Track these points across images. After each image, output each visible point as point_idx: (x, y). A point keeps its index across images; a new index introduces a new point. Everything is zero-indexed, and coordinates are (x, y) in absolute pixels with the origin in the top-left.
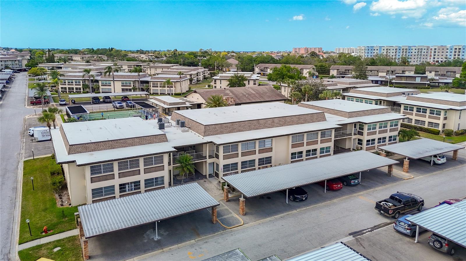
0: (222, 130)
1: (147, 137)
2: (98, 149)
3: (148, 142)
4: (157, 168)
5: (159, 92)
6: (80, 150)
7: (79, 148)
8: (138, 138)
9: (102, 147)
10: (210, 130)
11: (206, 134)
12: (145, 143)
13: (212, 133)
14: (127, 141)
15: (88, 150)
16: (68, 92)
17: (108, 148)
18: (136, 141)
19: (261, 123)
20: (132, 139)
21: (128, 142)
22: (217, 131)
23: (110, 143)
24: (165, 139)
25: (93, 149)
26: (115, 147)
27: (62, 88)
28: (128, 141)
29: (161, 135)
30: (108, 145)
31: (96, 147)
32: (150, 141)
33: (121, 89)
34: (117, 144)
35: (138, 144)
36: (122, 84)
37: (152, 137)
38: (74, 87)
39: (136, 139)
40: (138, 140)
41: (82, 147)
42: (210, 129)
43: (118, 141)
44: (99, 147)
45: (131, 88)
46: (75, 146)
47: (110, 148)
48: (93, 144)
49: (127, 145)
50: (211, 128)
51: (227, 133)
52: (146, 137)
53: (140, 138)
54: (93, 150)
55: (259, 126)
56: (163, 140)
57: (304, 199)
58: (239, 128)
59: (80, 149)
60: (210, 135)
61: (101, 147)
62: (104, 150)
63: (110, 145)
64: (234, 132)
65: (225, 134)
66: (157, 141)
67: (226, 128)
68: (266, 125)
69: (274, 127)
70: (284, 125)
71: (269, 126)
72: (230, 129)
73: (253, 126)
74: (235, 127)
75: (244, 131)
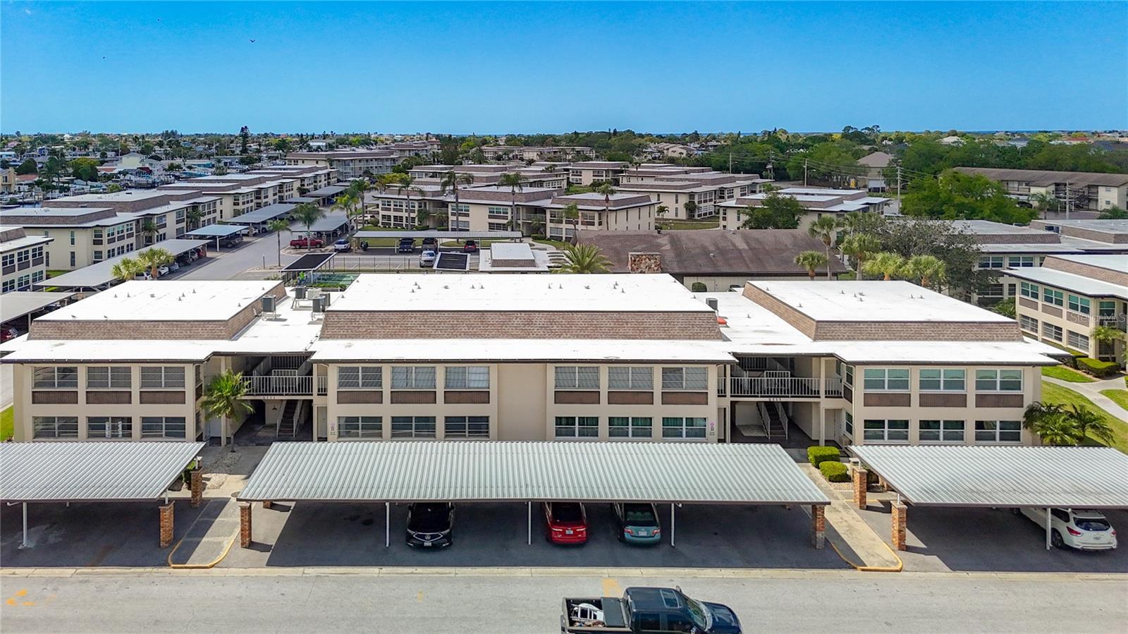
0: (371, 327)
1: (186, 323)
2: (83, 336)
3: (185, 333)
4: (168, 395)
5: (564, 236)
6: (48, 334)
7: (48, 328)
8: (165, 323)
10: (339, 325)
11: (326, 333)
12: (179, 336)
13: (342, 333)
15: (63, 336)
16: (392, 226)
17: (101, 336)
18: (160, 328)
20: (153, 323)
21: (144, 328)
22: (359, 328)
23: (108, 326)
24: (224, 333)
25: (73, 334)
26: (115, 336)
27: (384, 216)
29: (220, 323)
30: (102, 331)
31: (80, 331)
32: (189, 333)
33: (488, 225)
34: (122, 331)
35: (165, 336)
36: (490, 212)
37: (196, 323)
38: (405, 215)
39: (161, 325)
40: (164, 328)
41: (54, 327)
42: (339, 322)
43: (125, 324)
45: (505, 222)
46: (42, 323)
48: (76, 324)
49: (140, 336)
50: (341, 320)
51: (384, 338)
52: (181, 323)
53: (169, 323)
54: (72, 336)
56: (220, 333)
57: (428, 544)
58: (422, 328)
60: (337, 338)
61: (88, 332)
62: (93, 338)
63: (106, 331)
64: (406, 338)
65: (379, 338)
66: (206, 336)
67: (385, 323)
68: (504, 328)
69: (530, 338)
70: (565, 336)
71: (515, 333)
72: (396, 328)
73: (466, 328)
74: (409, 325)
75: (434, 338)
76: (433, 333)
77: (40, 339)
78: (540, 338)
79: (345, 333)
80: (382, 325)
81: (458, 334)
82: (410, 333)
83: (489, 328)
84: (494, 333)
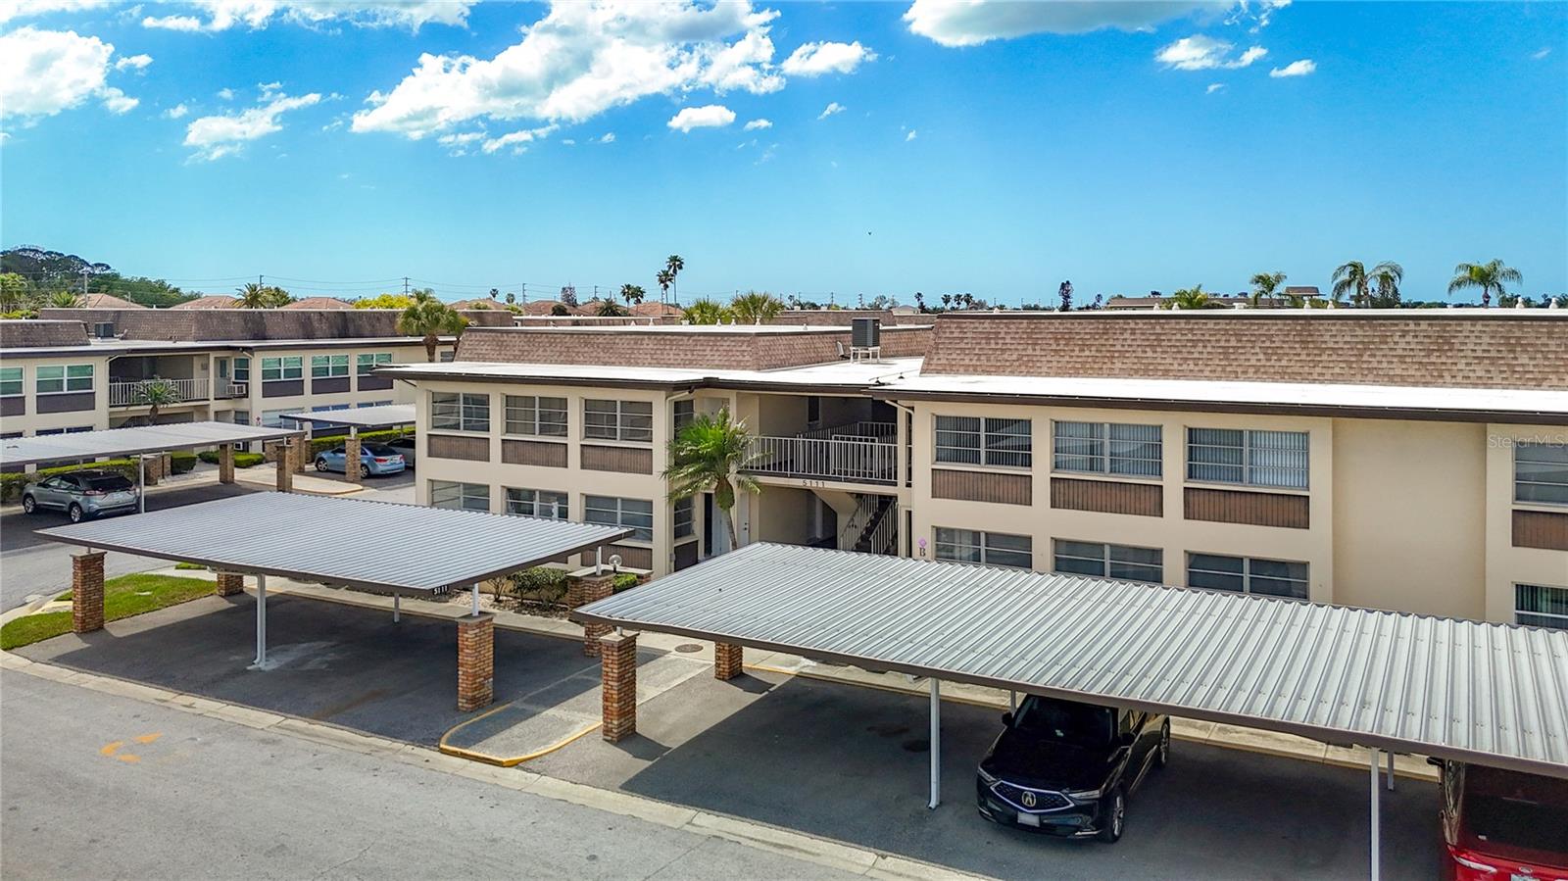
0: (1030, 352)
2: (530, 357)
3: (682, 356)
4: (626, 455)
6: (484, 352)
7: (485, 341)
8: (653, 337)
9: (540, 352)
10: (963, 346)
11: (935, 361)
12: (672, 361)
13: (967, 362)
14: (617, 341)
15: (503, 356)
17: (556, 357)
18: (645, 346)
19: (1331, 345)
20: (634, 337)
22: (1003, 351)
23: (566, 340)
24: (746, 358)
25: (517, 353)
26: (577, 358)
28: (621, 343)
29: (737, 338)
30: (558, 348)
31: (526, 348)
32: (689, 357)
34: (586, 349)
35: (649, 360)
37: (701, 338)
39: (646, 341)
40: (651, 346)
41: (494, 340)
42: (962, 338)
43: (592, 337)
44: (535, 349)
46: (478, 334)
47: (562, 358)
48: (522, 336)
49: (613, 360)
50: (969, 335)
51: (1057, 375)
52: (680, 338)
53: (659, 337)
55: (1303, 357)
56: (741, 358)
58: (1150, 354)
59: (486, 347)
60: (957, 372)
62: (545, 362)
63: (563, 349)
64: (1109, 376)
65: (1048, 375)
66: (717, 362)
67: (1062, 342)
68: (1365, 358)
69: (1444, 385)
70: (1555, 382)
71: (1398, 372)
72: (1087, 353)
73: (1261, 356)
74: (1119, 348)
75: (1177, 378)
76: (1176, 367)
77: (471, 360)
78: (1475, 386)
79: (974, 362)
80: (1054, 347)
81: (1239, 370)
82: (1118, 365)
83: (1324, 357)
84: (1337, 370)
